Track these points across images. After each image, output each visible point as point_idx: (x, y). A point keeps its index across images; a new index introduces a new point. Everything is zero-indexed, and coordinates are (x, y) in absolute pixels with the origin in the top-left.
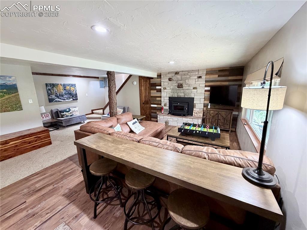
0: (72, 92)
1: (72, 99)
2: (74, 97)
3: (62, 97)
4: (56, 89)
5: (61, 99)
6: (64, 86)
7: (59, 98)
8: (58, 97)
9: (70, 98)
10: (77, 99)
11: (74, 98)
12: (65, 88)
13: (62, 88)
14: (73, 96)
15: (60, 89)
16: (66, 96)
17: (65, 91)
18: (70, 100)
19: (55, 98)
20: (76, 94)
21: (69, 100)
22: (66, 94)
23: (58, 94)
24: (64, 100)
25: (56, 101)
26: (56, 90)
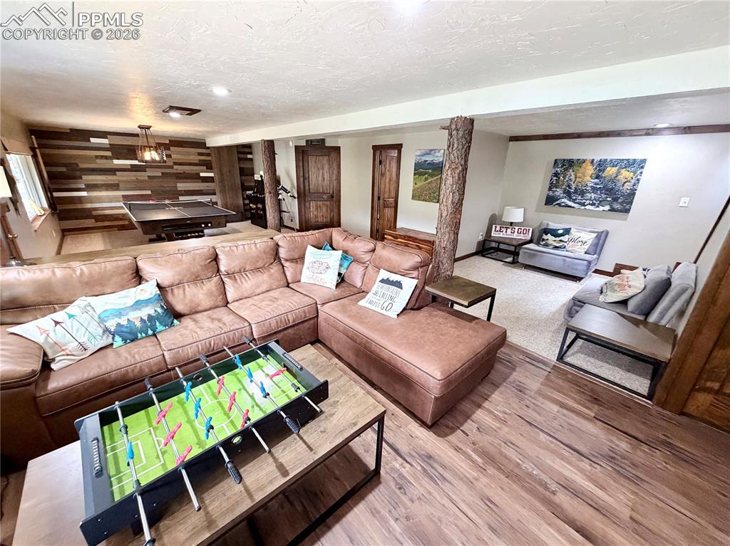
0: (619, 184)
1: (607, 208)
2: (620, 200)
3: (580, 198)
4: (572, 173)
5: (574, 201)
6: (601, 166)
7: (570, 199)
8: (568, 194)
9: (601, 203)
10: (627, 211)
11: (617, 206)
12: (600, 171)
13: (593, 171)
14: (615, 200)
15: (584, 174)
16: (593, 196)
17: (596, 180)
18: (601, 208)
19: (562, 195)
20: (632, 194)
21: (597, 209)
22: (594, 190)
23: (573, 186)
24: (583, 205)
25: (559, 204)
26: (573, 177)
